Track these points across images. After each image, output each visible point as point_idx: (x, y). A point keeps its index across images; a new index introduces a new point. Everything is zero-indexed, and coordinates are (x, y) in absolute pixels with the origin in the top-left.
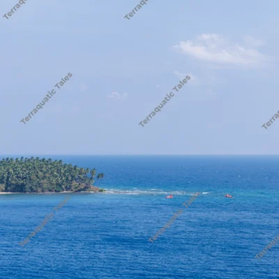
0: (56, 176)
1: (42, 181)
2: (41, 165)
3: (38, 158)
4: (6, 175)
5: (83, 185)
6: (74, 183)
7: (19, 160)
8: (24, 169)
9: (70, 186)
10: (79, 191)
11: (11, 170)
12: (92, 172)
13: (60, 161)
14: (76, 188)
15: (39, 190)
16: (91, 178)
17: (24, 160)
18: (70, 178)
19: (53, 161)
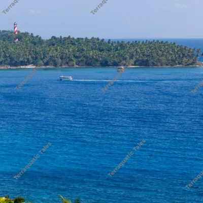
0: (171, 54)
1: (161, 58)
2: (160, 46)
3: (158, 41)
4: (135, 54)
5: (191, 61)
6: (185, 59)
7: (145, 42)
8: (148, 49)
9: (182, 62)
10: (188, 65)
11: (138, 50)
12: (198, 51)
13: (174, 43)
14: (186, 63)
15: (159, 64)
16: (197, 56)
17: (148, 42)
18: (181, 56)
19: (169, 43)
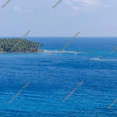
0: (24, 45)
1: (18, 47)
2: (18, 41)
3: (17, 38)
4: (4, 45)
5: (35, 49)
7: (9, 39)
8: (11, 42)
9: (30, 49)
10: (33, 51)
11: (6, 43)
12: (39, 44)
13: (26, 39)
14: (32, 50)
15: (17, 51)
16: (38, 46)
17: (11, 39)
18: (29, 46)
19: (23, 39)
